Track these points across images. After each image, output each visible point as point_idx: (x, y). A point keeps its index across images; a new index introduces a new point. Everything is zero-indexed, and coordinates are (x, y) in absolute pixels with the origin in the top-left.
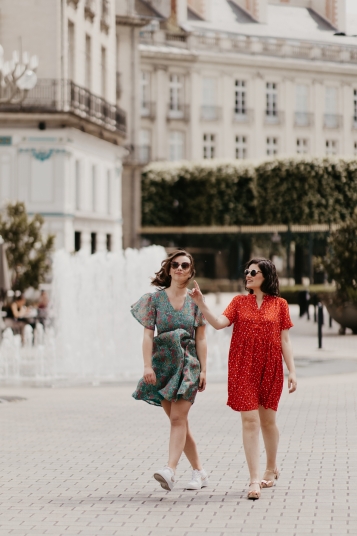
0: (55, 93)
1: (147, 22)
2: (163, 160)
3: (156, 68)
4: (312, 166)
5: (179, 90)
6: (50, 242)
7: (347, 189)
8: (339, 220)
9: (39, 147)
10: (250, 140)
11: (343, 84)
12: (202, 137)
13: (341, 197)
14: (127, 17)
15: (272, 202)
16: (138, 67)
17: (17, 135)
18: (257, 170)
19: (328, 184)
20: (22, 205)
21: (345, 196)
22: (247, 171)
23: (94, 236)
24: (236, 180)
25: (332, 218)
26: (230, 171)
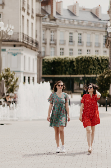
0: (18, 36)
1: (45, 16)
2: (49, 56)
3: (47, 29)
4: (91, 58)
5: (53, 35)
6: (17, 80)
7: (101, 64)
8: (99, 73)
9: (14, 52)
10: (74, 50)
11: (101, 34)
12: (60, 49)
13: (100, 67)
14: (39, 14)
15: (80, 68)
16: (42, 29)
17: (7, 48)
18: (76, 59)
19: (96, 63)
20: (9, 69)
21: (101, 67)
22: (73, 59)
23: (29, 78)
24: (70, 62)
25: (97, 73)
26: (68, 59)
